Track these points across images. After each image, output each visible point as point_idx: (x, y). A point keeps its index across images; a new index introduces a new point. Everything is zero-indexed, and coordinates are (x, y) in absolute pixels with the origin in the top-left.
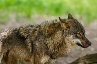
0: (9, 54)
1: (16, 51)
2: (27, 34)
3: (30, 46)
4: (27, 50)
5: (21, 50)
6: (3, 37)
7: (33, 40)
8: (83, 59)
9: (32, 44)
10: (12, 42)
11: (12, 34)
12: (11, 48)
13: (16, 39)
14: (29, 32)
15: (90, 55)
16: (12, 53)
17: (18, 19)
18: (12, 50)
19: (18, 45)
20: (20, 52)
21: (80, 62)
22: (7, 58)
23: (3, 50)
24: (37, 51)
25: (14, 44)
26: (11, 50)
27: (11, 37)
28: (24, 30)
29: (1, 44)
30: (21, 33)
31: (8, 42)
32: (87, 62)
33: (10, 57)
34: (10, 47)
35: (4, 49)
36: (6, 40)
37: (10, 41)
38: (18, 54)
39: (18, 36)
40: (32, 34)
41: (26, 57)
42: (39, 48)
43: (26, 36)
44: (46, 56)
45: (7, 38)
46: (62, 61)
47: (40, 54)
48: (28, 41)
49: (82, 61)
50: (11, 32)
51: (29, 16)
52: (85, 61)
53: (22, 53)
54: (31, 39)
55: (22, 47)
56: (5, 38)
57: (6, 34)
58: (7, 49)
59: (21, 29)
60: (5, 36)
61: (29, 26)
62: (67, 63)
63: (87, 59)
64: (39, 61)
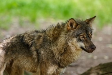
0: (13, 64)
1: (21, 61)
2: (32, 41)
3: (36, 55)
4: (33, 59)
5: (26, 59)
6: (6, 45)
7: (38, 48)
8: (96, 68)
9: (37, 53)
10: (16, 50)
11: (16, 40)
12: (15, 58)
13: (21, 47)
14: (33, 39)
15: (104, 65)
16: (16, 63)
17: (21, 24)
18: (17, 60)
19: (23, 54)
20: (26, 62)
21: (92, 73)
22: (11, 69)
23: (6, 60)
24: (44, 60)
25: (18, 53)
26: (15, 60)
27: (15, 44)
28: (28, 37)
29: (4, 53)
30: (25, 40)
31: (12, 50)
32: (101, 73)
33: (15, 68)
34: (14, 56)
35: (7, 58)
36: (9, 48)
37: (14, 49)
38: (23, 65)
39: (22, 44)
40: (36, 41)
41: (32, 67)
42: (45, 57)
43: (30, 43)
44: (54, 66)
45: (10, 46)
46: (72, 72)
47: (47, 64)
48: (33, 49)
49: (94, 71)
50: (15, 39)
51: (33, 21)
52: (98, 71)
53: (27, 63)
54: (35, 47)
55: (27, 57)
56: (8, 45)
57: (9, 41)
58: (11, 58)
59: (25, 35)
60: (8, 43)
61: (34, 32)
62: (77, 74)
63: (101, 69)
64: (46, 72)
